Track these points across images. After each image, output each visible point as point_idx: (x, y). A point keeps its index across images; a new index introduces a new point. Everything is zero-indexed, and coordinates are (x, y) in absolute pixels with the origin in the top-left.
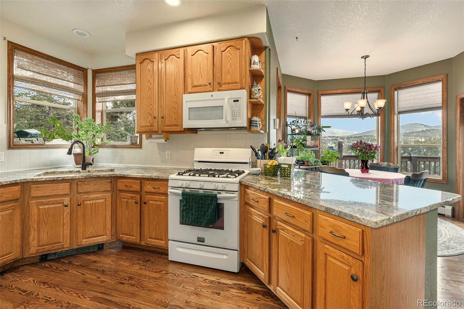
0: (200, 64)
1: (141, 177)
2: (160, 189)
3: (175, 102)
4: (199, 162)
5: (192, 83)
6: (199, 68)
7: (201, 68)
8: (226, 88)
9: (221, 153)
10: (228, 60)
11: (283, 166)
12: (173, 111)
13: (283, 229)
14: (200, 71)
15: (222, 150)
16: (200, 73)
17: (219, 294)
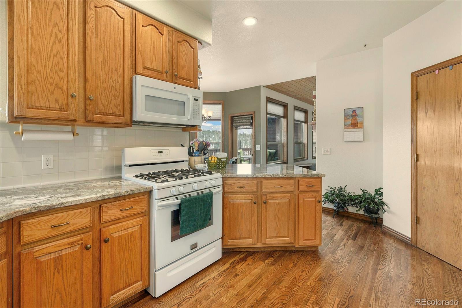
0: (154, 42)
1: (99, 199)
2: (133, 209)
3: (115, 80)
4: (130, 166)
5: (143, 63)
6: (152, 47)
7: (155, 48)
8: (182, 83)
9: (159, 152)
10: (183, 54)
11: (222, 160)
12: (113, 92)
13: (273, 198)
14: (154, 51)
15: (160, 149)
16: (154, 54)
17: (237, 275)
